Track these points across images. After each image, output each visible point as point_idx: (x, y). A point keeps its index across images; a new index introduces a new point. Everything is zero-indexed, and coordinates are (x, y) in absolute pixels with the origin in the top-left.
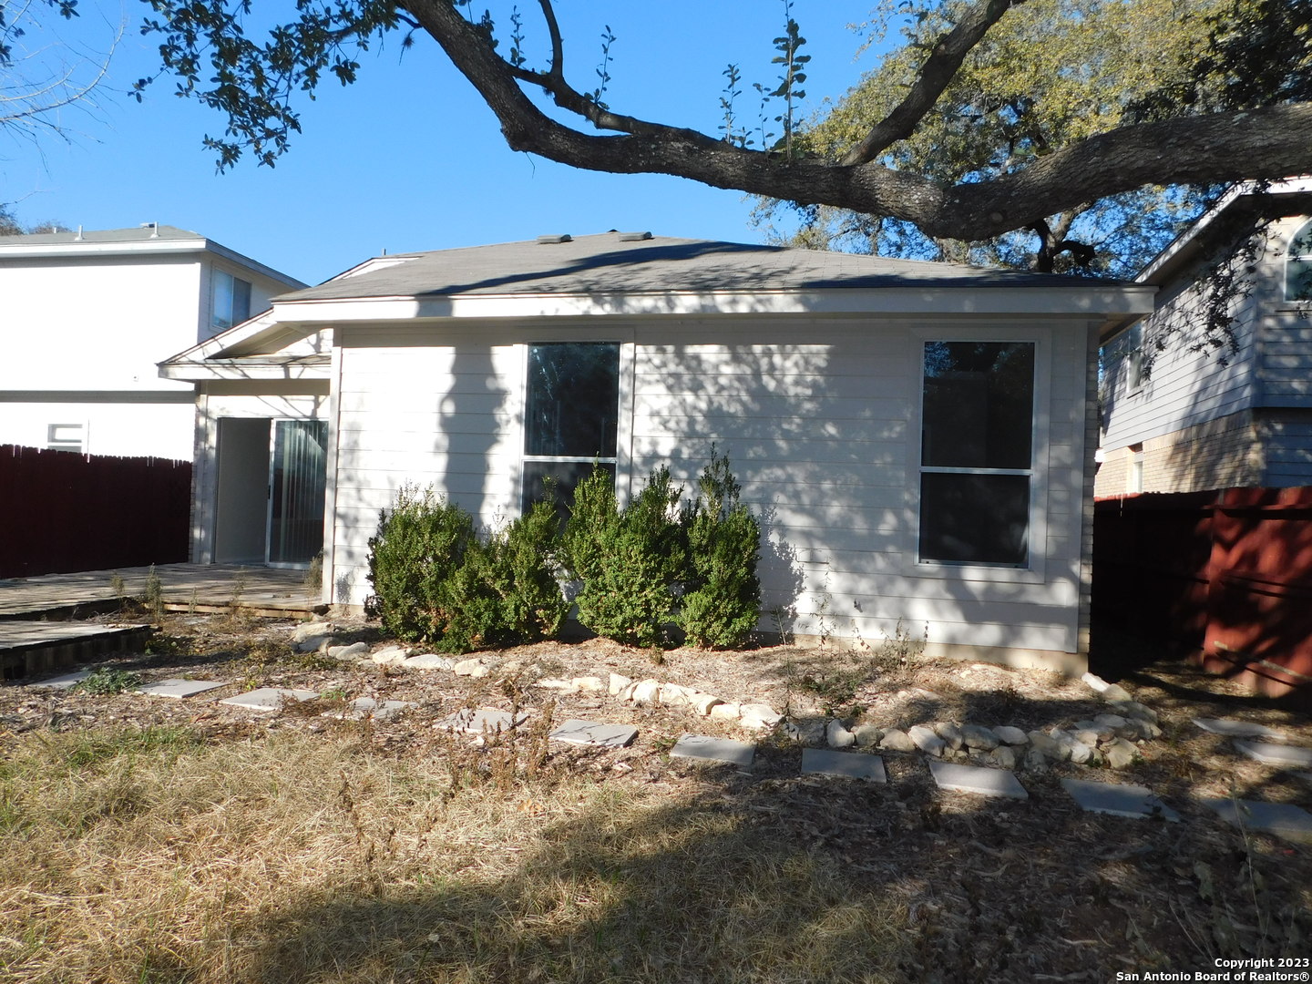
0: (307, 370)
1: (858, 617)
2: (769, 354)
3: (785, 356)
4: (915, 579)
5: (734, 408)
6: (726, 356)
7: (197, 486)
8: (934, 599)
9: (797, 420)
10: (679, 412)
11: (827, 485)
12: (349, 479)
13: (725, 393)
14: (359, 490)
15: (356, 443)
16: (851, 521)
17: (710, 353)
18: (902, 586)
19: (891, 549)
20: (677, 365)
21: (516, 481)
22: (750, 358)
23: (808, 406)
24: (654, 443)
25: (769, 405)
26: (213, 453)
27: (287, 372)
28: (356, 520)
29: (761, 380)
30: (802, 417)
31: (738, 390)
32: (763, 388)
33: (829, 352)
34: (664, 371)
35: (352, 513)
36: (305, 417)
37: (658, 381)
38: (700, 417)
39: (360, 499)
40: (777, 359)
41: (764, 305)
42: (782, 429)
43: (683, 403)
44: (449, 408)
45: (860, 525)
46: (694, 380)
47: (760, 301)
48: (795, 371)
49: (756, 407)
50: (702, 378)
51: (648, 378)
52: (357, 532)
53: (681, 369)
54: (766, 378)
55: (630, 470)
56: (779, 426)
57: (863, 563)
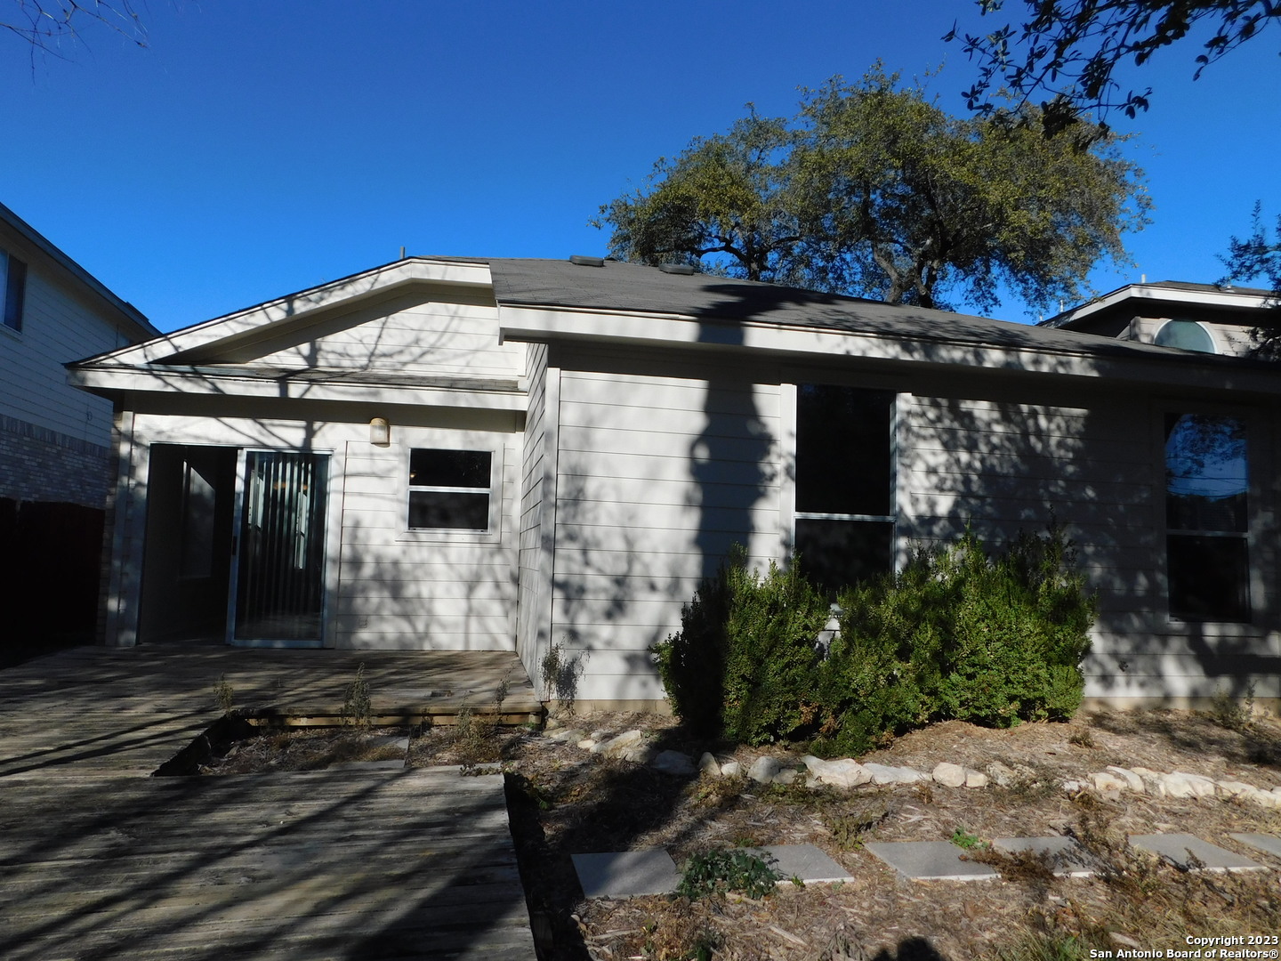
0: (315, 388)
1: (1120, 678)
2: (1034, 414)
3: (1049, 417)
4: (1164, 636)
5: (1006, 469)
6: (996, 415)
7: (115, 539)
8: (1180, 656)
9: (1061, 483)
10: (955, 469)
11: (1090, 549)
12: (571, 537)
13: (997, 452)
14: (585, 552)
15: (581, 491)
16: (1111, 583)
17: (982, 409)
18: (1154, 645)
19: (1145, 610)
20: (952, 421)
21: (786, 544)
22: (1018, 419)
23: (1070, 469)
24: (932, 504)
25: (1036, 465)
26: (144, 492)
27: (284, 389)
28: (582, 590)
29: (1029, 440)
30: (1066, 479)
31: (1009, 450)
32: (1032, 449)
33: (1087, 418)
34: (939, 425)
35: (575, 580)
36: (293, 447)
37: (932, 437)
38: (974, 477)
39: (587, 563)
40: (1043, 422)
41: (1065, 368)
42: (1050, 492)
43: (958, 461)
44: (702, 453)
45: (1118, 585)
46: (968, 438)
47: (1061, 363)
48: (1057, 434)
49: (1023, 468)
50: (976, 435)
51: (923, 432)
52: (583, 606)
53: (956, 425)
54: (1033, 439)
55: (908, 531)
56: (1046, 489)
57: (1124, 625)
